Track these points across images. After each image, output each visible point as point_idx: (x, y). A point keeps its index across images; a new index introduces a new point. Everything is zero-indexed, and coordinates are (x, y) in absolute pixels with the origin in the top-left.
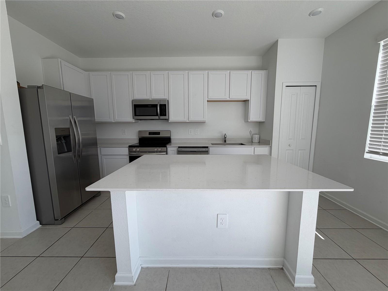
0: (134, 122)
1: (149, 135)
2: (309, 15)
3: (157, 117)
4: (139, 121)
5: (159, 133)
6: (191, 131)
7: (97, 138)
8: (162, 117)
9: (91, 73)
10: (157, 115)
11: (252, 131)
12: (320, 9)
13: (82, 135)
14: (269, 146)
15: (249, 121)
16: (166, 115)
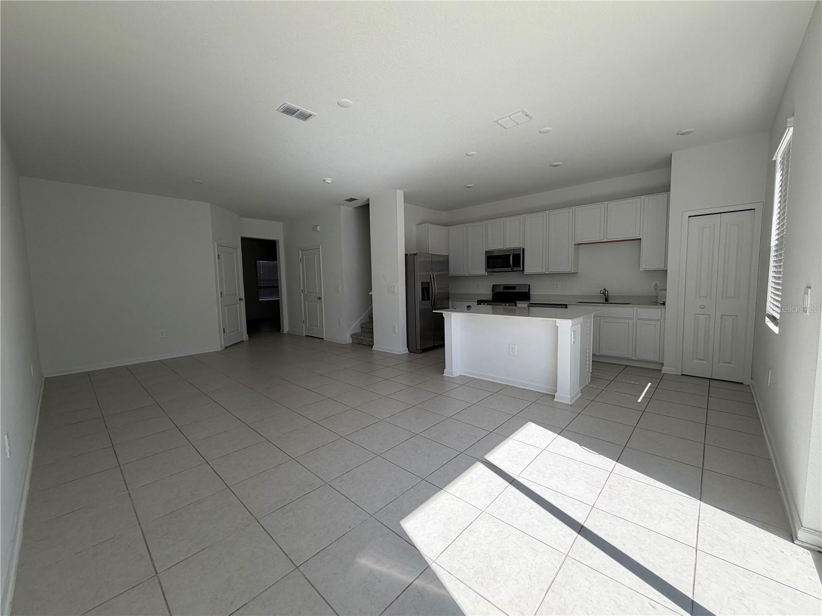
0: (486, 274)
1: (504, 289)
3: (510, 269)
4: (495, 273)
5: (514, 288)
6: (556, 285)
7: (450, 292)
8: (515, 269)
9: (451, 228)
10: (510, 266)
11: (658, 284)
13: (438, 289)
15: (641, 269)
16: (519, 266)
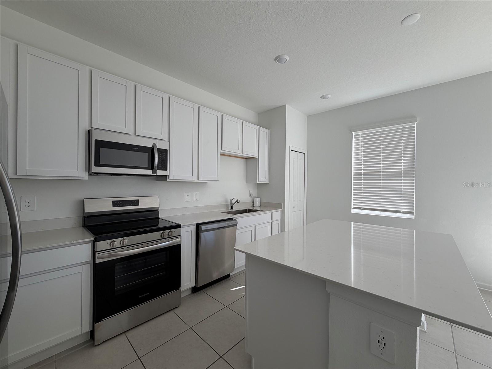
0: (87, 178)
1: (114, 206)
2: (321, 97)
3: (149, 172)
5: (136, 203)
6: (188, 196)
8: (159, 172)
11: (252, 193)
12: (329, 96)
14: (281, 209)
15: (258, 182)
16: (166, 169)
